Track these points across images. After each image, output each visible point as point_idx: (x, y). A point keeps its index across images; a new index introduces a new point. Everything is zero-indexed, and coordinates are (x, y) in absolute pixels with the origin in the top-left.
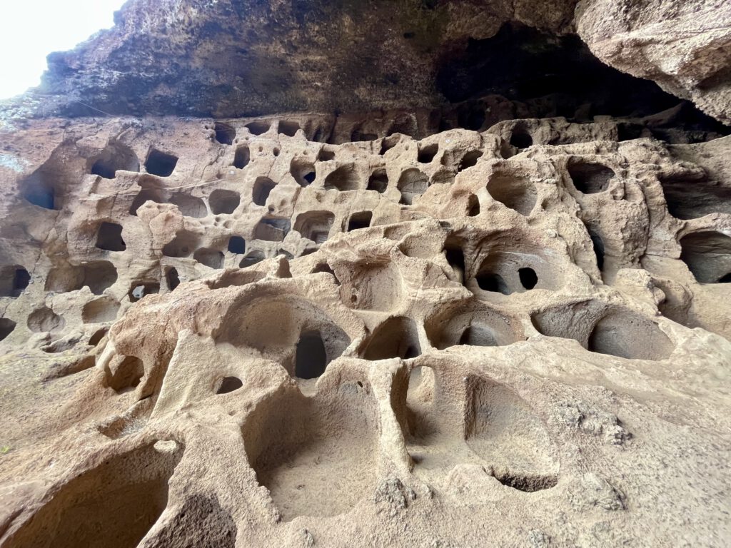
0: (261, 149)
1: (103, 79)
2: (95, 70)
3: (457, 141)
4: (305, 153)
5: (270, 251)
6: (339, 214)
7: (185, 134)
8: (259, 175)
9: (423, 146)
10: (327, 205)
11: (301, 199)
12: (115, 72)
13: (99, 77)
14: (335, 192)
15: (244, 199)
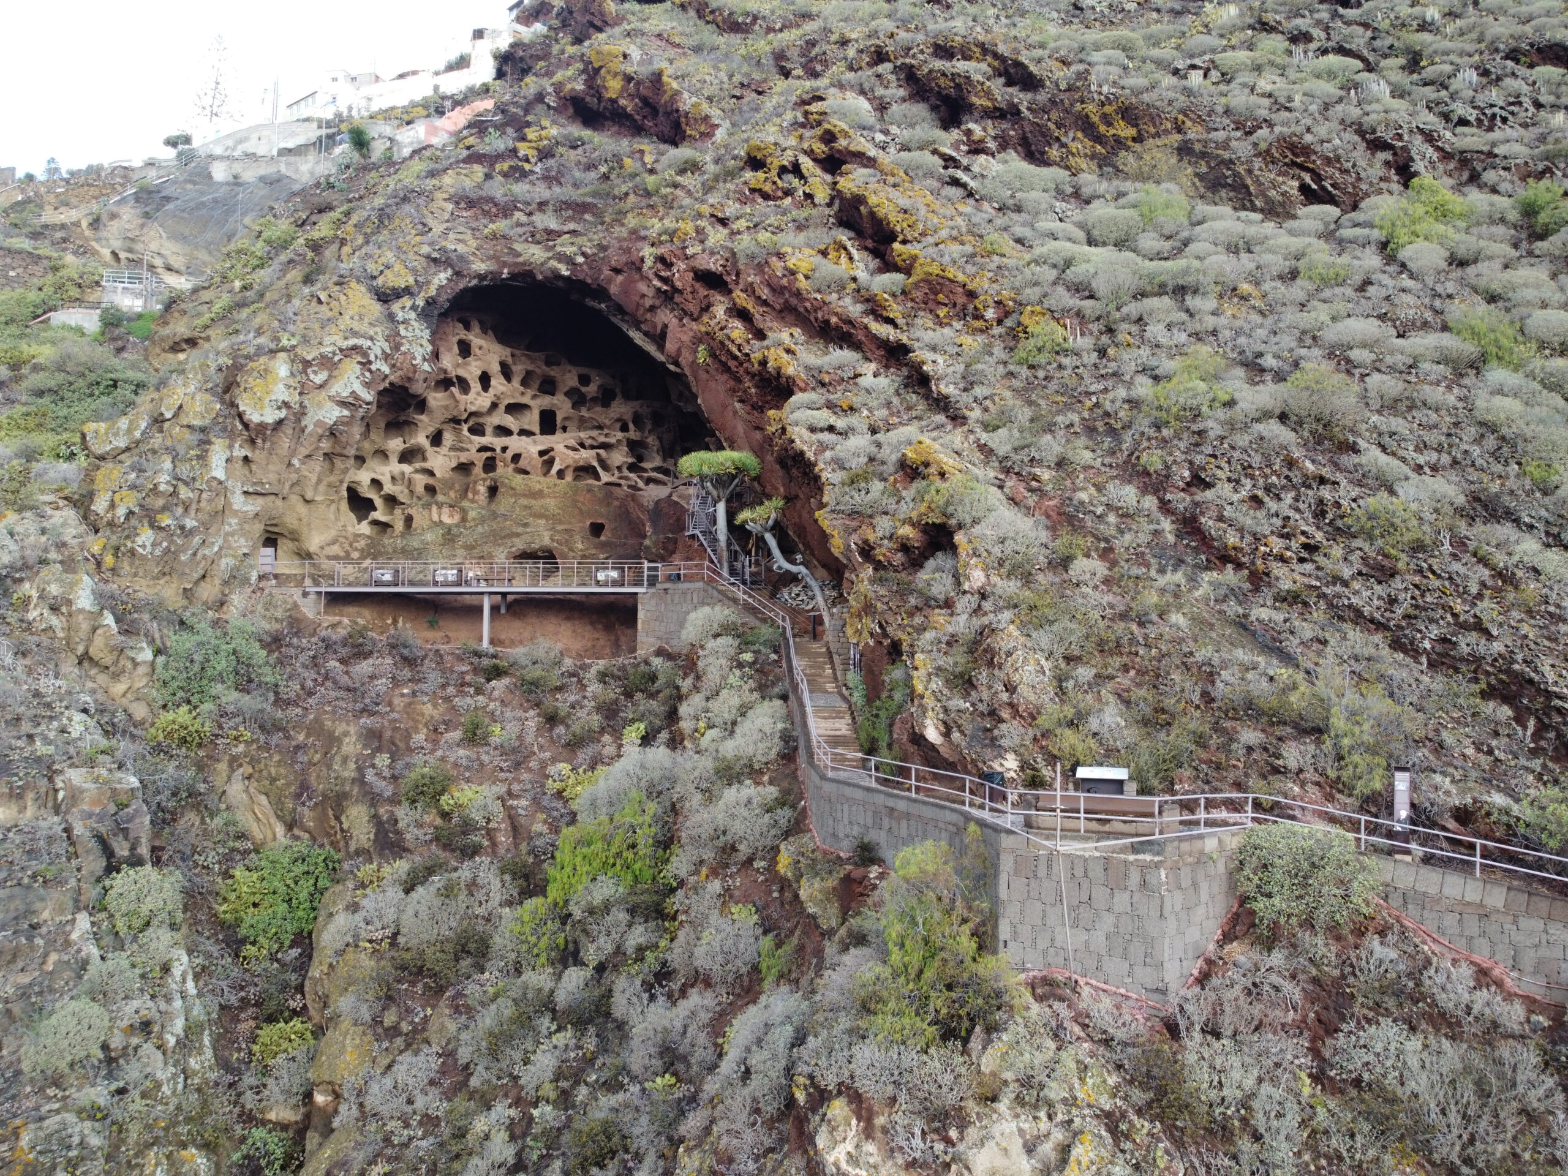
0: (480, 349)
3: (603, 380)
4: (505, 356)
5: (490, 426)
6: (534, 408)
8: (483, 369)
9: (579, 373)
11: (509, 392)
14: (528, 393)
15: (476, 386)
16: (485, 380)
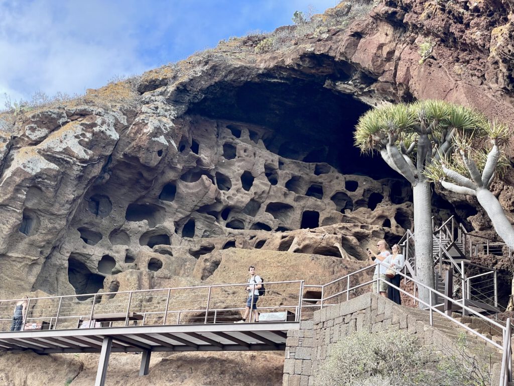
0: (245, 151)
1: (198, 98)
2: (196, 93)
3: (369, 185)
4: (272, 161)
5: (250, 222)
6: (297, 209)
7: (207, 130)
8: (246, 170)
9: (347, 180)
10: (289, 200)
11: (272, 193)
12: (204, 96)
13: (196, 97)
14: (293, 194)
15: (236, 184)
16: (247, 180)
